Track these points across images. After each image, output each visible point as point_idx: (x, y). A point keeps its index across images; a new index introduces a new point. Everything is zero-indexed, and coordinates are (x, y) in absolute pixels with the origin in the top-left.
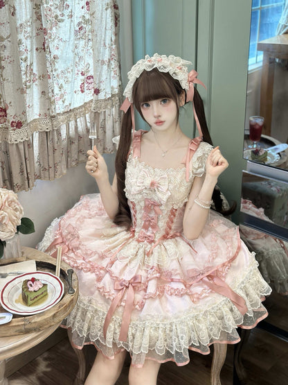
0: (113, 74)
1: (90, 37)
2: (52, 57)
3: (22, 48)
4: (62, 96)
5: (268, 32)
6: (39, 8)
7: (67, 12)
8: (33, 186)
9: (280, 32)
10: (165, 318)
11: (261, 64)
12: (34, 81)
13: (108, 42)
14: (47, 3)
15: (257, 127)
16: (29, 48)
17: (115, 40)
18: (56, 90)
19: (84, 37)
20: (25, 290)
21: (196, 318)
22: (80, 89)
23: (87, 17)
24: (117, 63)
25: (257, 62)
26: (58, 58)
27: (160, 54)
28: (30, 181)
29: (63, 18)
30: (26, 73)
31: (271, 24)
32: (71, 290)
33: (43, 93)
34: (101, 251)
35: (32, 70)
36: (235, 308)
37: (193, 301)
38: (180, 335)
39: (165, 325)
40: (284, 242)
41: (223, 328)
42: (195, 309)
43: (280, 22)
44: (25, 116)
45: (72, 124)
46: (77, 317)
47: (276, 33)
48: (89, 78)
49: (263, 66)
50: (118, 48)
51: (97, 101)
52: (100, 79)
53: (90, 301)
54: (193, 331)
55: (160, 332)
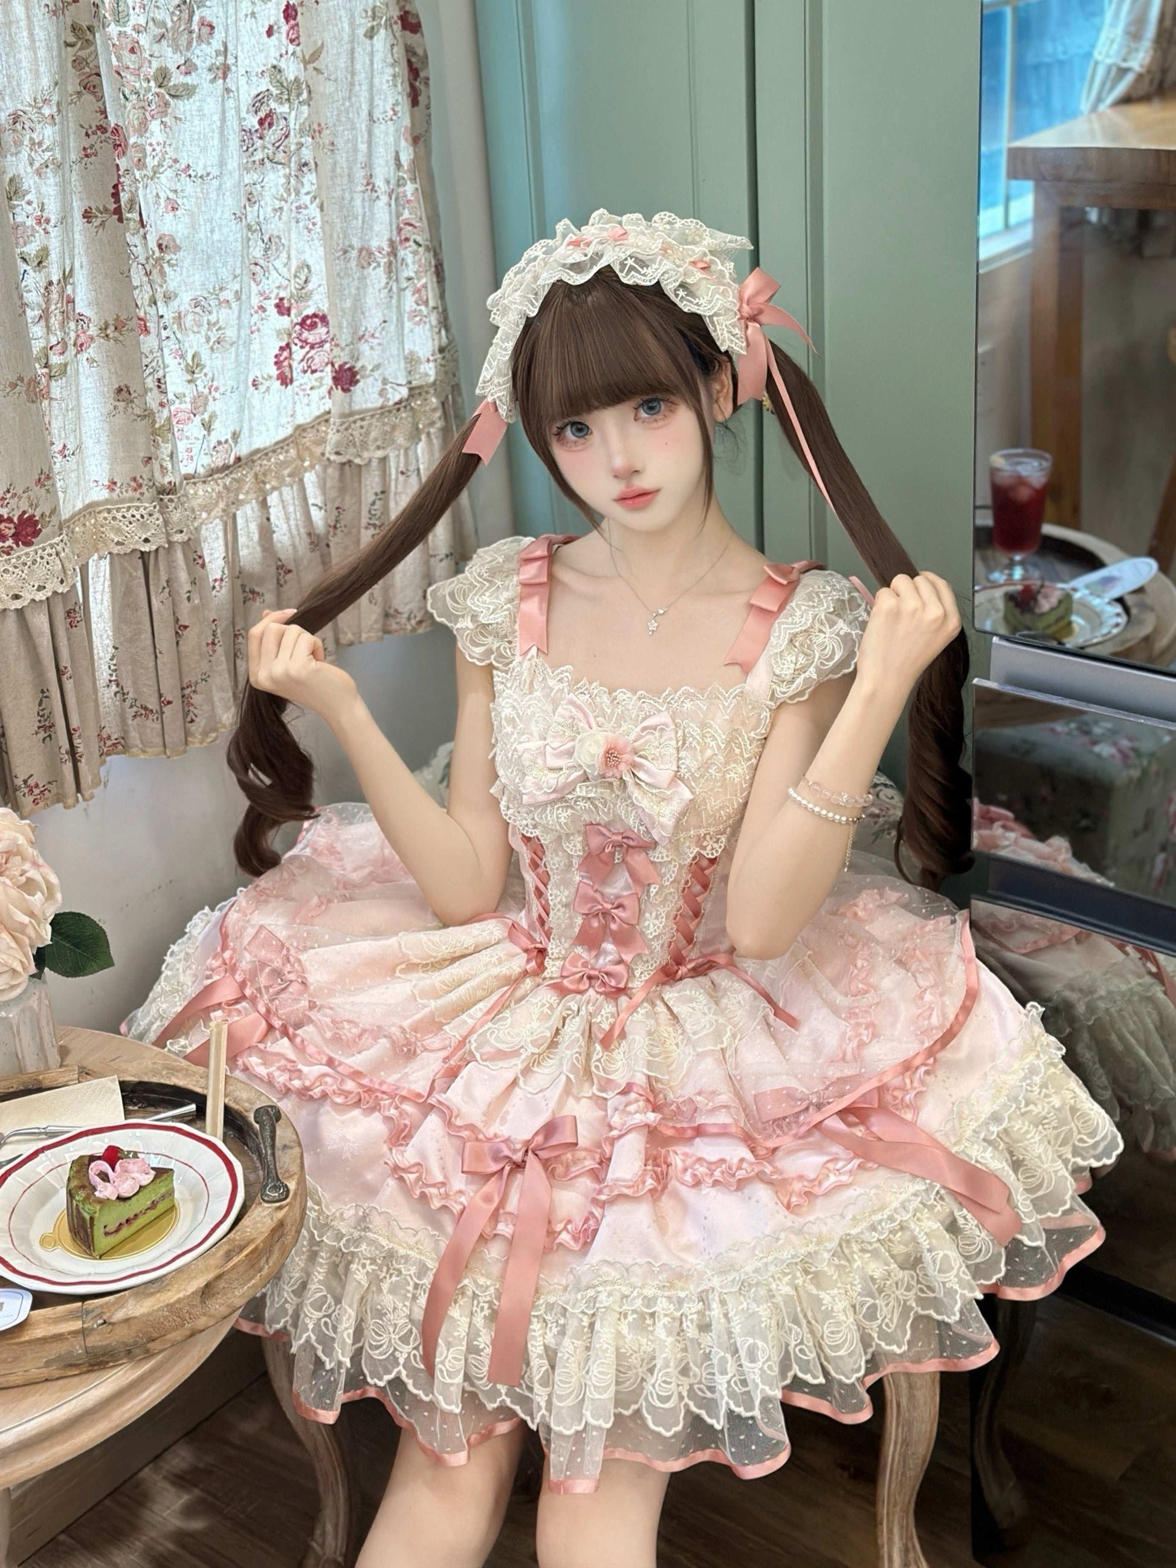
0: (409, 301)
1: (307, 154)
2: (152, 244)
3: (24, 213)
4: (200, 403)
5: (1047, 101)
6: (89, 43)
7: (204, 54)
8: (97, 782)
9: (1099, 100)
10: (680, 1276)
11: (1026, 234)
12: (80, 347)
13: (383, 171)
14: (120, 18)
15: (1024, 494)
16: (53, 211)
17: (414, 162)
18: (176, 381)
19: (280, 156)
20: (80, 1195)
21: (806, 1266)
22: (274, 371)
23: (292, 70)
24: (424, 256)
25: (1007, 226)
26: (178, 248)
27: (618, 210)
28: (83, 766)
29: (189, 80)
30: (45, 316)
31: (1061, 63)
32: (275, 1188)
33: (122, 392)
34: (400, 1023)
35: (71, 301)
36: (967, 1220)
37: (788, 1207)
38: (744, 1344)
39: (680, 1302)
40: (1161, 957)
41: (923, 1302)
42: (800, 1232)
43: (1097, 56)
44: (51, 491)
45: (247, 517)
46: (312, 1287)
47: (1085, 106)
48: (310, 322)
49: (1033, 244)
50: (429, 194)
51: (349, 416)
52: (354, 327)
53: (363, 1222)
54: (796, 1321)
55: (660, 1332)
